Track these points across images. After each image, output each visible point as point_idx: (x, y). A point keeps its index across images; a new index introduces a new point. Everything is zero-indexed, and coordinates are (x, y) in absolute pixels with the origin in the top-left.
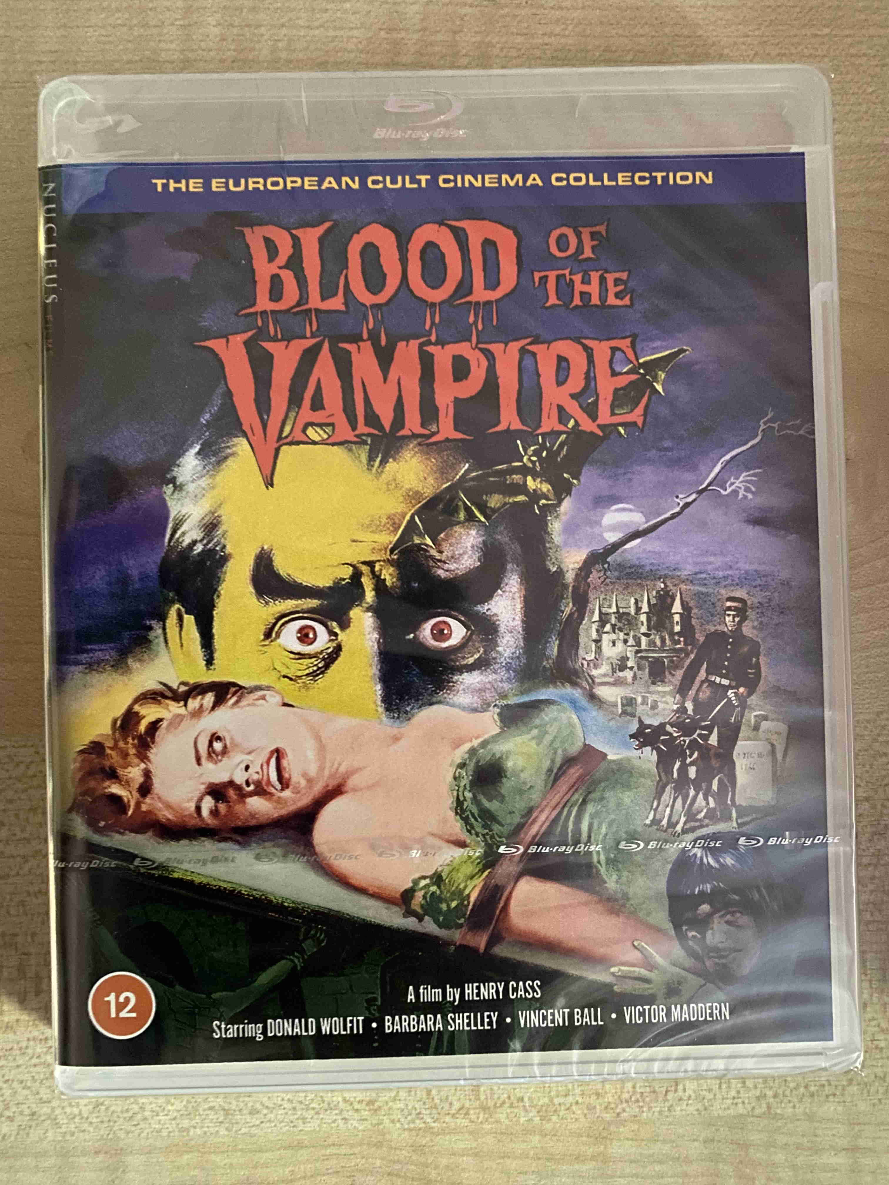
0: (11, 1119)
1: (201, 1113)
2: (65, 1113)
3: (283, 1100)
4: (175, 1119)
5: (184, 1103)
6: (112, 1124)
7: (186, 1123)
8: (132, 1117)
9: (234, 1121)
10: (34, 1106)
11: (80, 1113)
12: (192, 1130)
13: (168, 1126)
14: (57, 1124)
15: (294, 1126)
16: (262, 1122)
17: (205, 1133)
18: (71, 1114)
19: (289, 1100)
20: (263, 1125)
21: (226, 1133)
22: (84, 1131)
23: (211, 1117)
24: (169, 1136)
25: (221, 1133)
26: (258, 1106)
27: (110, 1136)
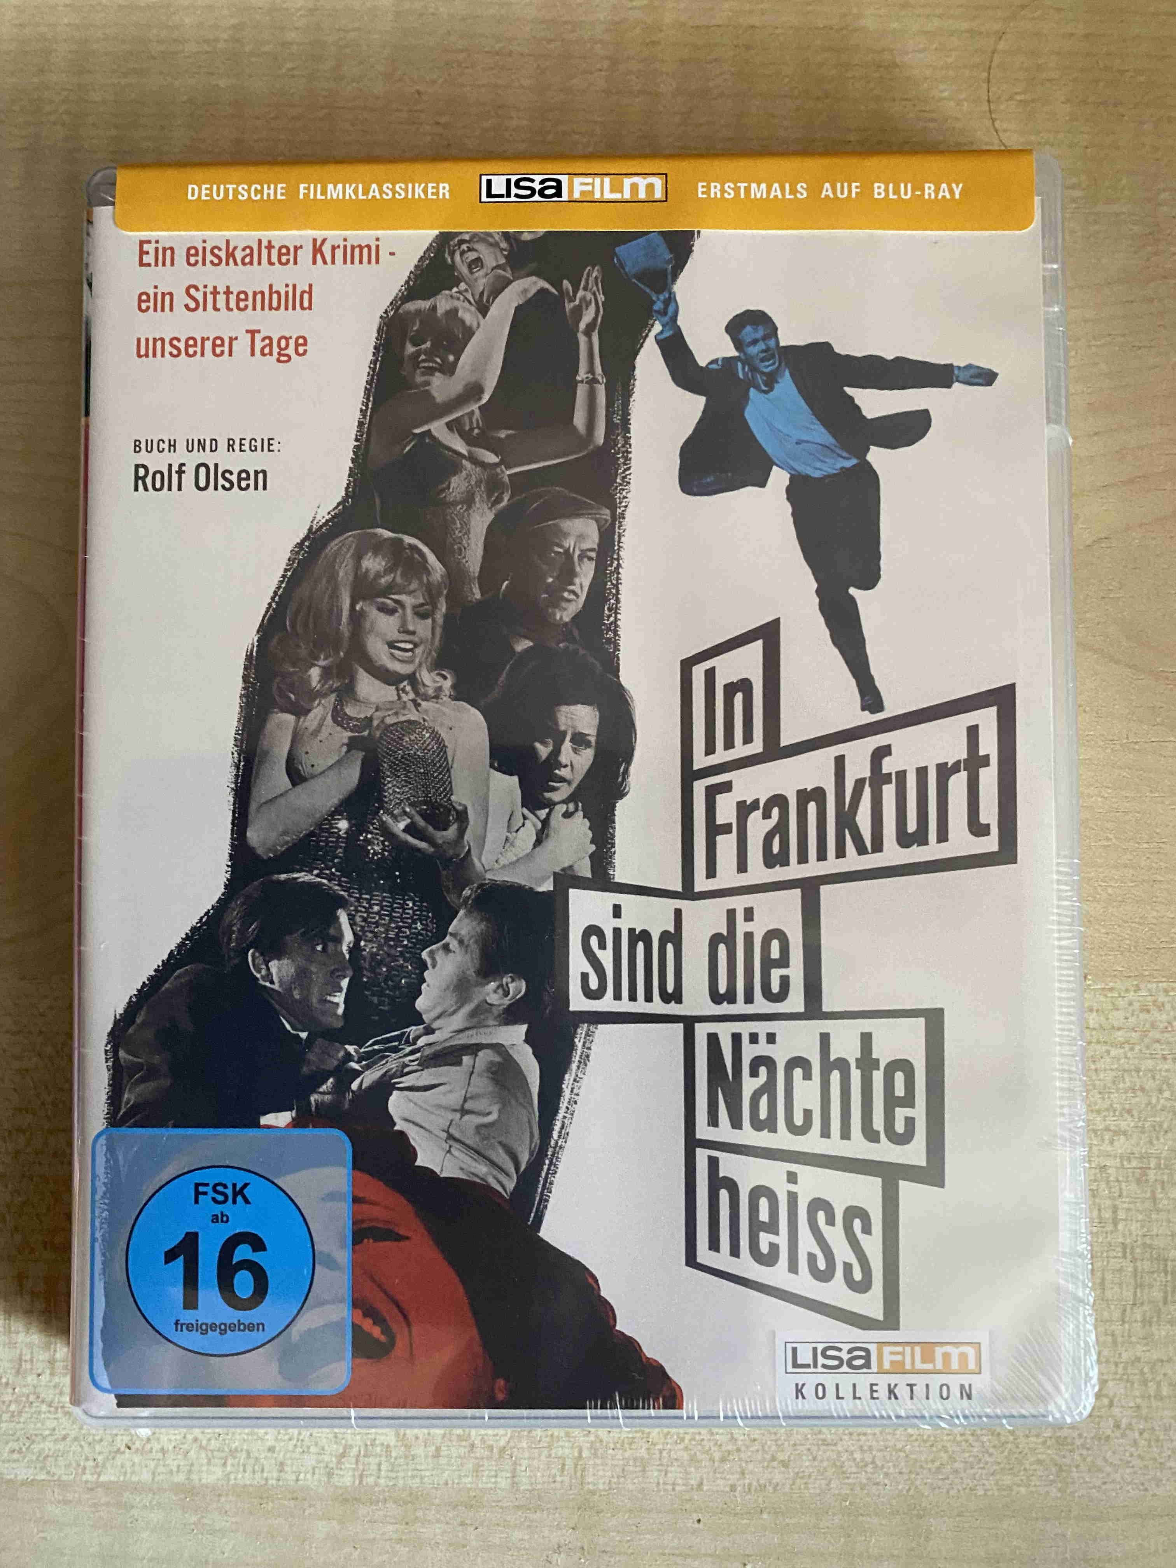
0: (785, 1464)
1: (1028, 1467)
2: (855, 1460)
3: (1132, 1455)
4: (993, 1474)
5: (1006, 1453)
6: (913, 1476)
7: (1007, 1480)
8: (938, 1468)
9: (1070, 1480)
10: (814, 1448)
11: (873, 1462)
12: (1015, 1488)
13: (986, 1482)
14: (844, 1473)
15: (1146, 1490)
16: (1105, 1483)
17: (1032, 1492)
18: (862, 1460)
19: (1139, 1456)
20: (1107, 1486)
21: (1059, 1495)
22: (877, 1484)
23: (1039, 1473)
24: (985, 1494)
25: (1053, 1495)
26: (1100, 1462)
27: (911, 1492)
